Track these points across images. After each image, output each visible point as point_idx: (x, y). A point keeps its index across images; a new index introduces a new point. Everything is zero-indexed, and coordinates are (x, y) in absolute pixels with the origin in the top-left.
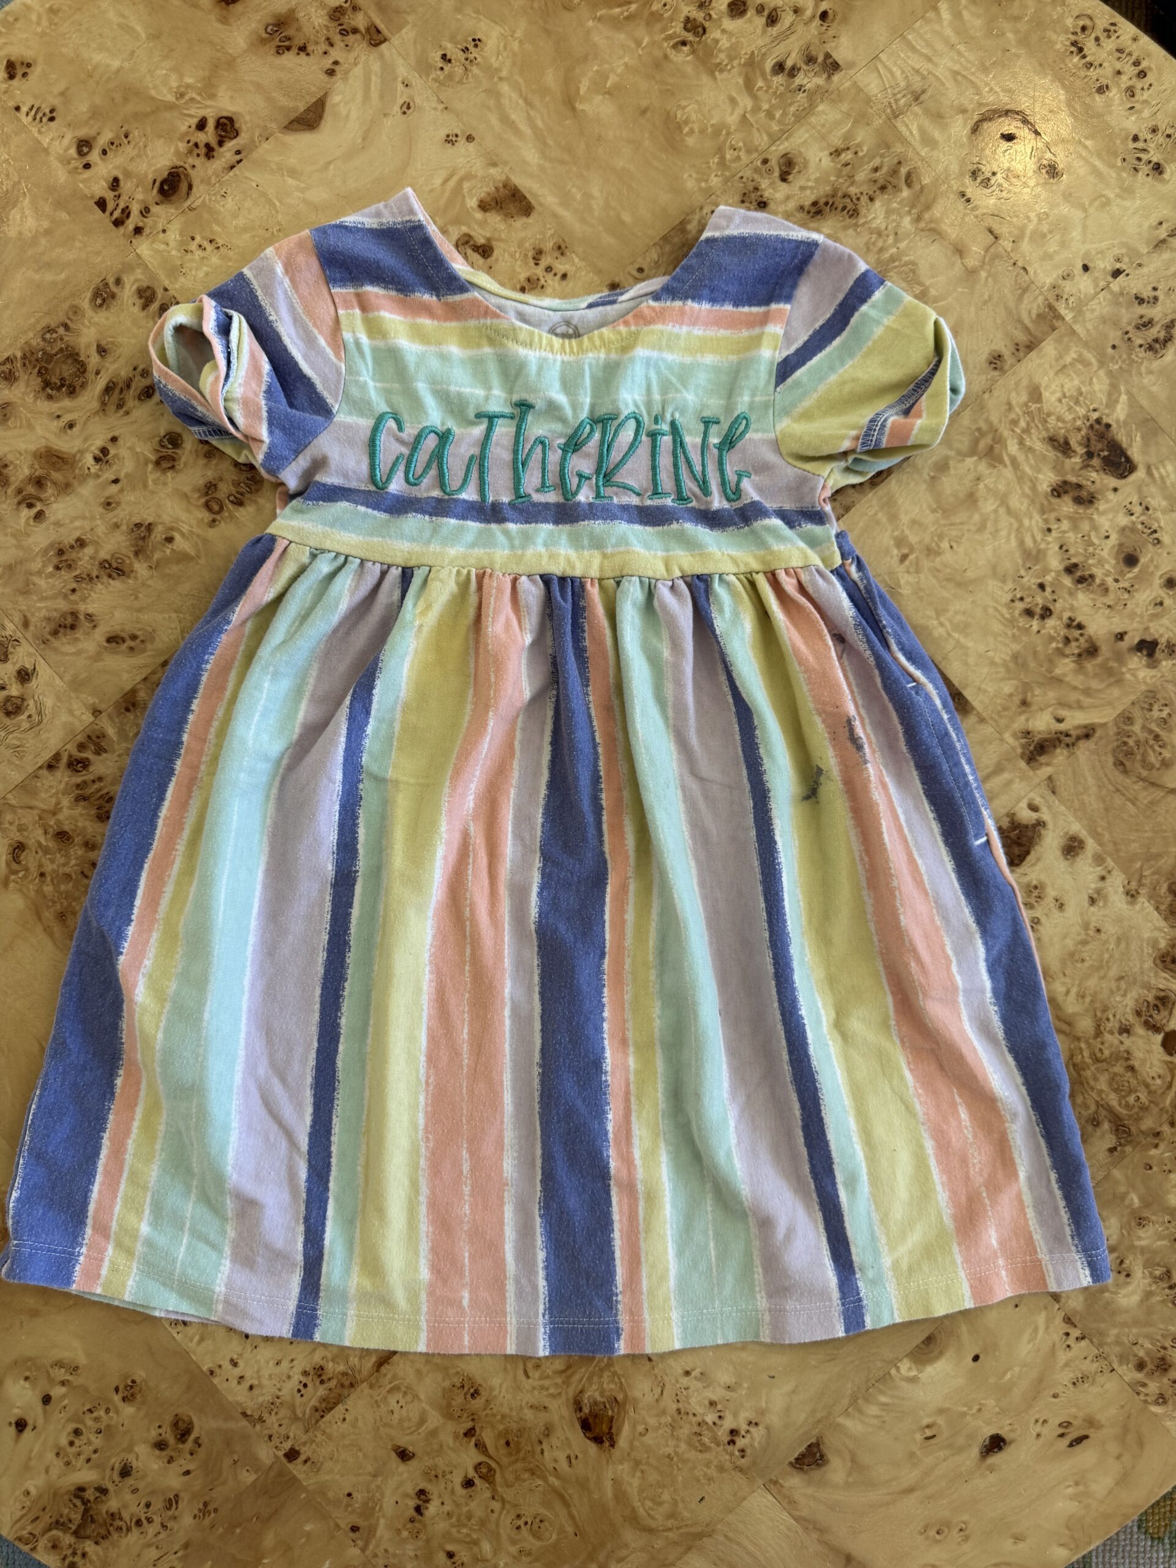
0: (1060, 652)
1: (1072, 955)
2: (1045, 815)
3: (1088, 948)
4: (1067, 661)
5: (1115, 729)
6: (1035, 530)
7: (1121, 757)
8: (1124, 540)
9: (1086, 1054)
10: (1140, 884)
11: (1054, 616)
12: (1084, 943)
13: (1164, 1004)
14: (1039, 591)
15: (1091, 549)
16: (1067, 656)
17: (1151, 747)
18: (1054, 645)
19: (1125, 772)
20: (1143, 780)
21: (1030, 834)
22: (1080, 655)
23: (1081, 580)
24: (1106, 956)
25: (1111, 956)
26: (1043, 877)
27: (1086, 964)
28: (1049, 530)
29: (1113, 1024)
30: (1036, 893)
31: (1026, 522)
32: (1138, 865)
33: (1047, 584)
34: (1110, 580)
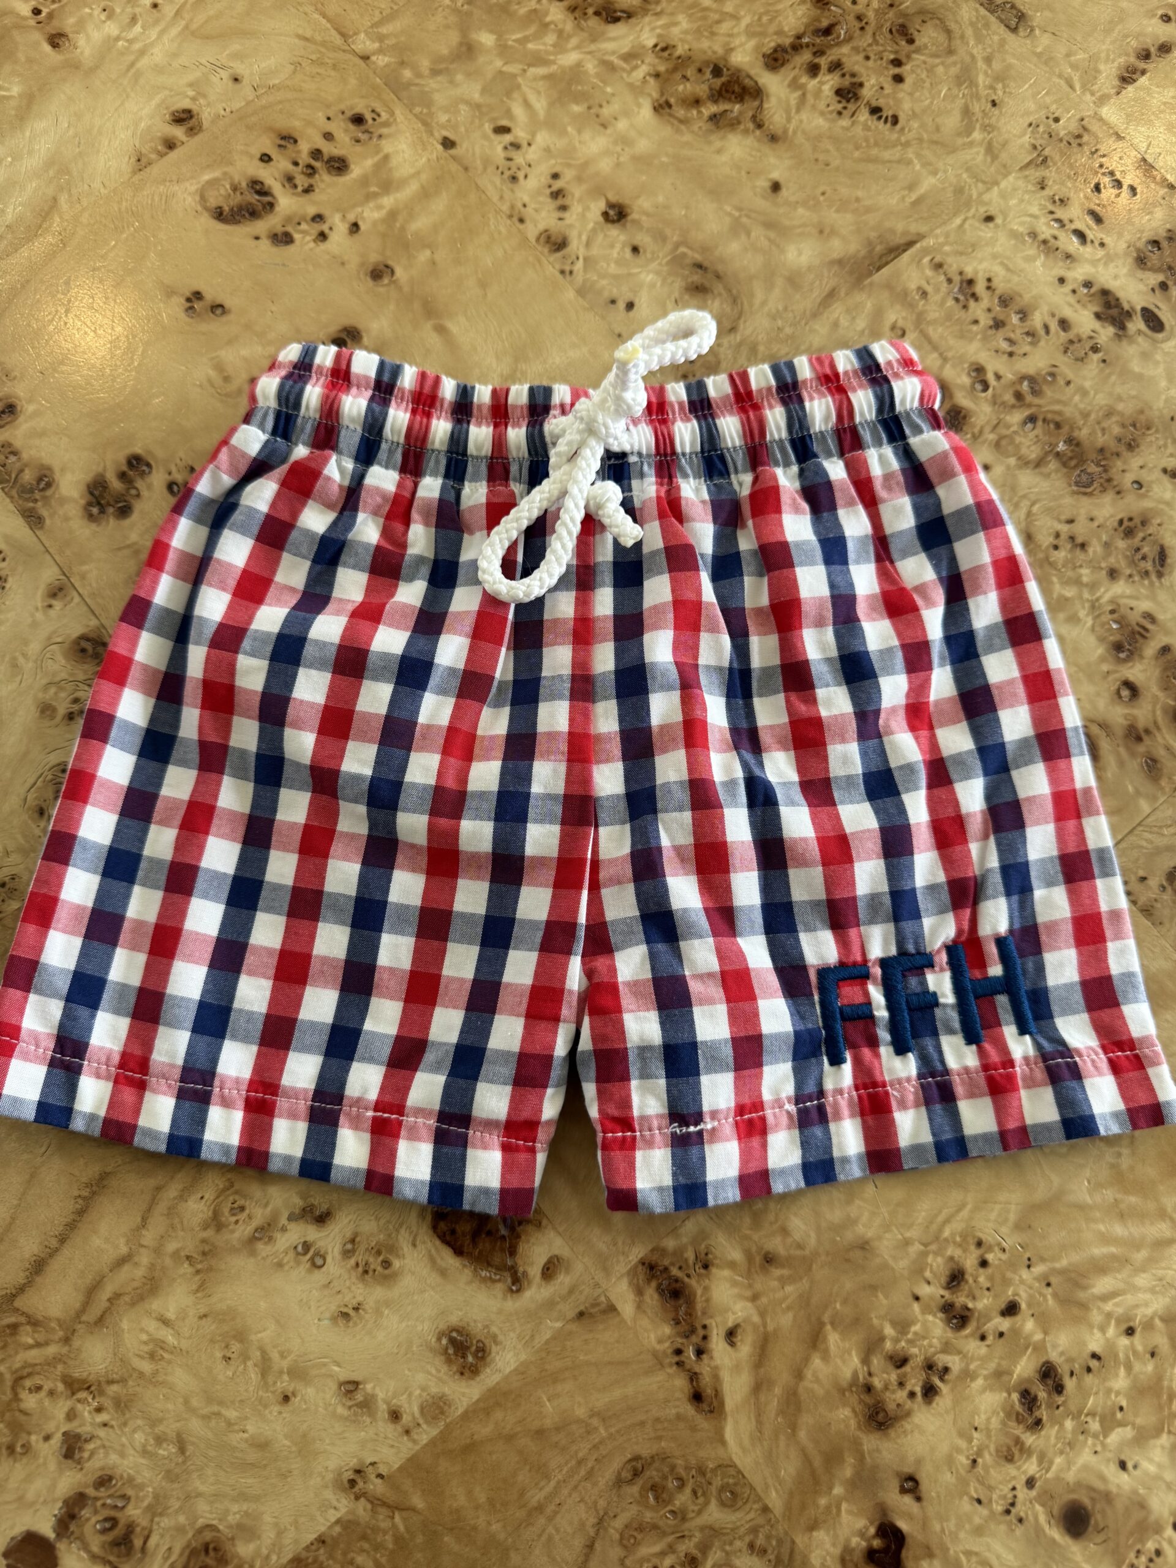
0: (871, 1345)
1: (241, 1336)
2: (536, 1292)
3: (254, 1375)
4: (855, 1361)
5: (711, 1466)
6: (1129, 1299)
7: (652, 1474)
8: (1119, 1505)
9: (33, 1355)
10: (377, 1503)
11: (950, 1334)
12: (265, 1367)
13: (116, 1544)
14: (1002, 1304)
15: (1095, 1426)
16: (866, 1361)
17: (671, 1549)
18: (889, 1331)
19: (619, 1482)
20: (600, 1523)
21: (497, 1259)
22: (869, 1389)
23: (1029, 1399)
24: (232, 1414)
25: (229, 1424)
26: (407, 1282)
27: (220, 1368)
28: (1130, 1332)
29: (88, 1420)
30: (375, 1263)
31: (1142, 1280)
32: (418, 1502)
33: (1018, 1319)
34: (1031, 1467)
